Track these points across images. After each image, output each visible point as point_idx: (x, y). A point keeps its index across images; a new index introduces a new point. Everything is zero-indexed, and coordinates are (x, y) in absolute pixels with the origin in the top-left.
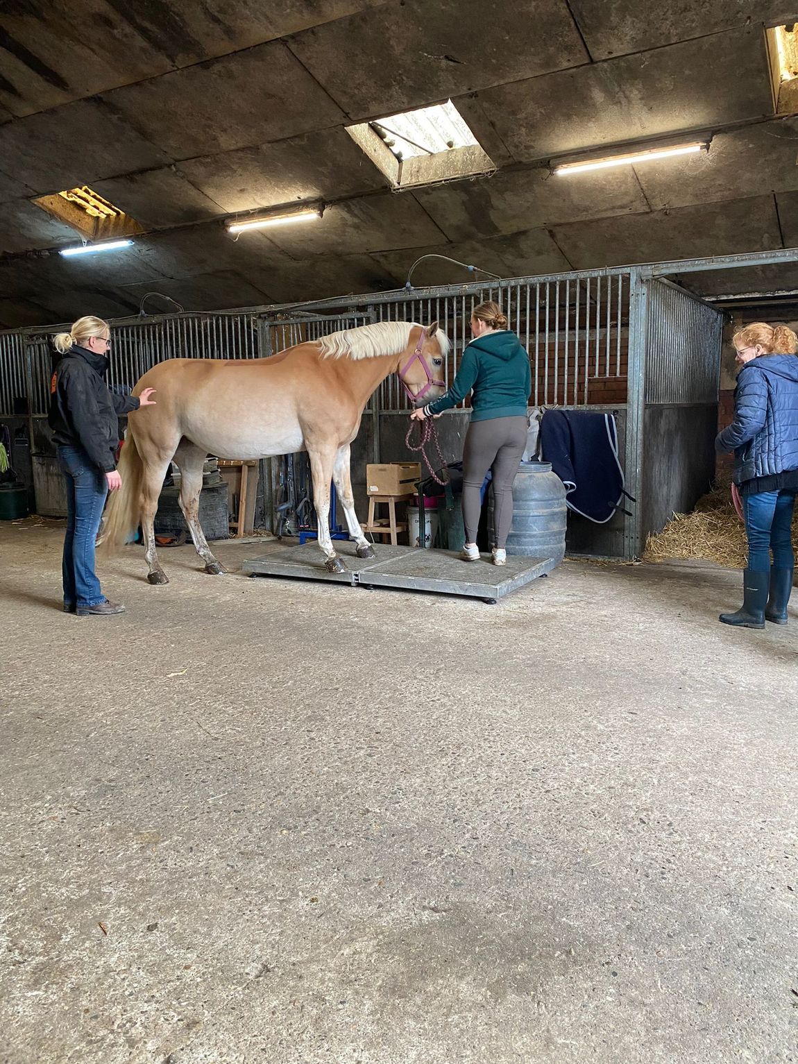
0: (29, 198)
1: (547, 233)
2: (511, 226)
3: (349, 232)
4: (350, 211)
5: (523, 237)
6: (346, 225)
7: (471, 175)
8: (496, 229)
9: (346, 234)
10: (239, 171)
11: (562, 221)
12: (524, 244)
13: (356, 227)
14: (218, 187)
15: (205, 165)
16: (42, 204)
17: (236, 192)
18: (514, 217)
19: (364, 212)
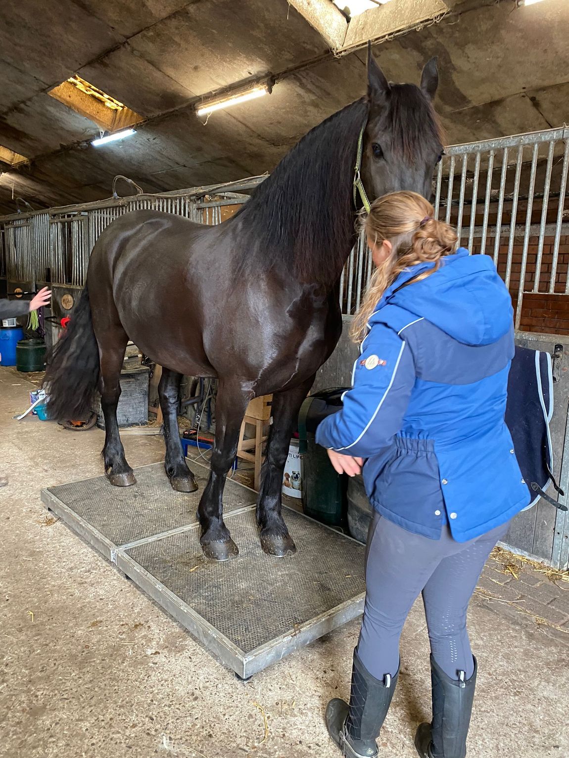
0: (44, 90)
1: (528, 100)
2: (482, 93)
3: (310, 111)
4: (302, 85)
5: (499, 109)
6: (304, 102)
7: (417, 24)
8: (463, 99)
9: (308, 114)
10: (183, 44)
11: (546, 83)
12: (502, 117)
13: (315, 105)
14: (175, 66)
15: (152, 40)
16: (60, 97)
17: (190, 70)
18: (483, 81)
19: (317, 87)
